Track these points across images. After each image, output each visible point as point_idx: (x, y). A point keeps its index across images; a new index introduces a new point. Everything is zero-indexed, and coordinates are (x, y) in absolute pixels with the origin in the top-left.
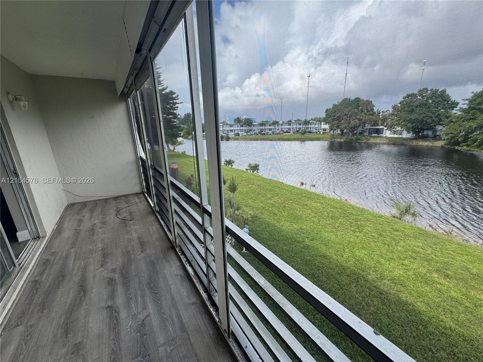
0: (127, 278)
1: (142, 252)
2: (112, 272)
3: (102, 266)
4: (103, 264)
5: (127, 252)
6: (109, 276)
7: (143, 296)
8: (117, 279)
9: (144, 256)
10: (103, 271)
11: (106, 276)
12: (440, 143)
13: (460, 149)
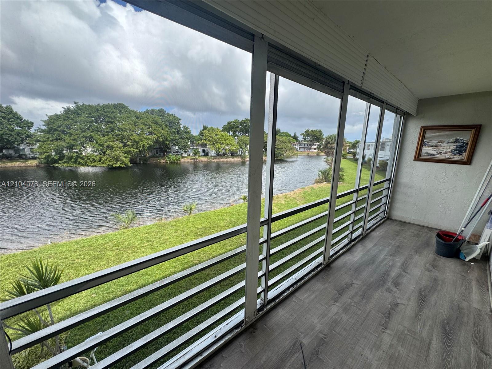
0: (383, 276)
1: (352, 284)
2: (391, 290)
3: (397, 305)
4: (395, 305)
5: (364, 297)
6: (395, 289)
7: (382, 262)
8: (390, 282)
9: (355, 279)
10: (399, 298)
11: (398, 292)
12: (34, 163)
13: (59, 166)
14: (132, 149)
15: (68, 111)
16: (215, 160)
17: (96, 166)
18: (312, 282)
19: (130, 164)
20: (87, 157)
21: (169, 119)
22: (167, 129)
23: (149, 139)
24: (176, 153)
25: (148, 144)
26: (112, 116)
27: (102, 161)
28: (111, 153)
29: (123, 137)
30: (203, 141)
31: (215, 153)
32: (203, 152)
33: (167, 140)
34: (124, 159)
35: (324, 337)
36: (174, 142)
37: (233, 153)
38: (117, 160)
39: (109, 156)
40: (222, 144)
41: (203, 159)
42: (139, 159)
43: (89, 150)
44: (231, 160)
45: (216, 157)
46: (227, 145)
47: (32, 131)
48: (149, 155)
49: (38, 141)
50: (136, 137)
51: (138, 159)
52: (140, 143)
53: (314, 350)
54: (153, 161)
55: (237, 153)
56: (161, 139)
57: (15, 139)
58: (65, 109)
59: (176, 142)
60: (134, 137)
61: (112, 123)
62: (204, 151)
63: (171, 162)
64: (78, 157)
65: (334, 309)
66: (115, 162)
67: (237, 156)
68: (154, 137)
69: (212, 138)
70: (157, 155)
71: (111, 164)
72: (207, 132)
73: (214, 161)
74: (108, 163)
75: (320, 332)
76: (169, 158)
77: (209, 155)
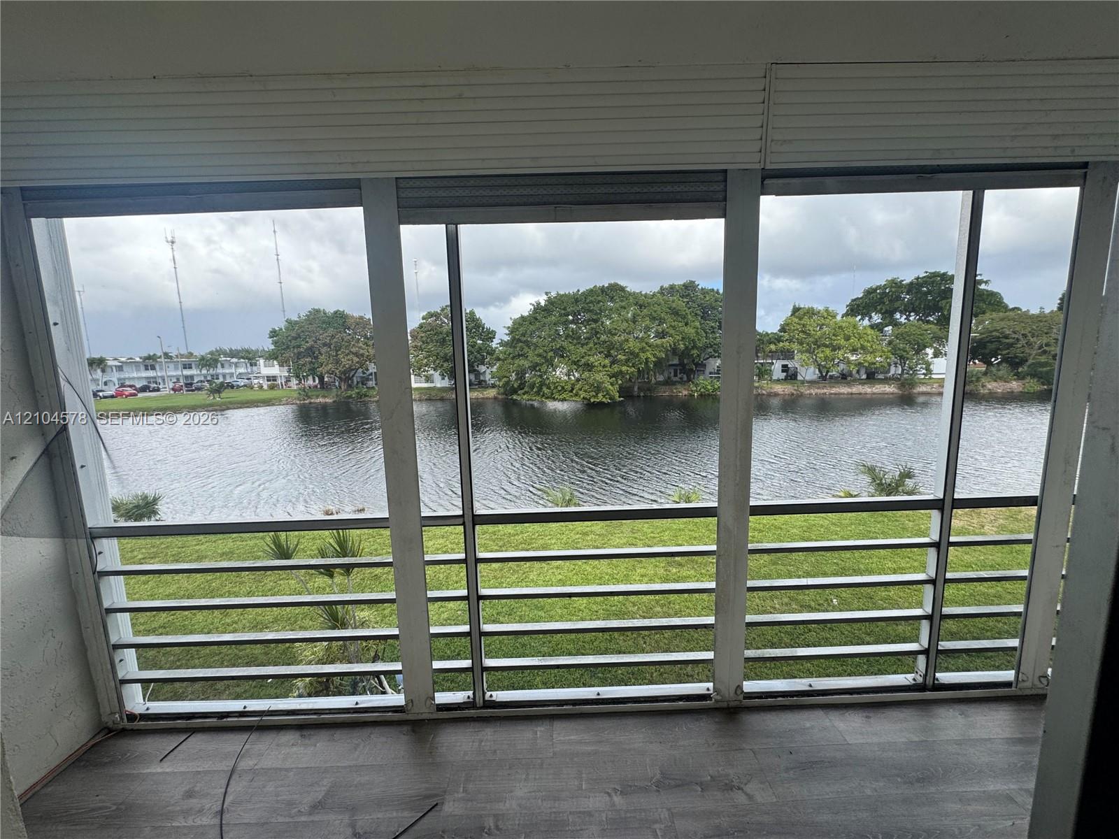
1: (732, 788)
9: (763, 783)
12: (491, 393)
13: (519, 398)
14: (624, 368)
15: (538, 309)
16: (814, 391)
17: (566, 400)
18: (630, 722)
19: (619, 397)
20: (555, 383)
21: (703, 302)
22: (697, 324)
23: (657, 346)
24: (715, 373)
25: (654, 355)
26: (596, 308)
27: (574, 392)
28: (590, 377)
29: (611, 346)
30: (781, 344)
31: (817, 372)
32: (783, 371)
33: (694, 347)
34: (610, 387)
35: (489, 829)
36: (710, 350)
37: (874, 373)
38: (598, 388)
39: (585, 382)
40: (835, 348)
41: (778, 388)
42: (638, 388)
43: (560, 373)
44: (863, 391)
45: (818, 383)
46: (854, 351)
47: (494, 344)
48: (655, 379)
49: (498, 359)
50: (632, 345)
51: (636, 389)
52: (642, 355)
53: (443, 832)
54: (665, 392)
55: (888, 371)
56: (682, 346)
57: (475, 358)
58: (533, 305)
59: (714, 351)
60: (630, 345)
61: (596, 321)
62: (785, 368)
63: (701, 395)
64: (542, 384)
65: (595, 802)
66: (595, 394)
67: (886, 381)
68: (667, 341)
69: (809, 335)
70: (676, 379)
71: (588, 397)
72: (797, 320)
73: (811, 394)
74: (583, 394)
75: (495, 816)
76: (697, 385)
77: (799, 378)
